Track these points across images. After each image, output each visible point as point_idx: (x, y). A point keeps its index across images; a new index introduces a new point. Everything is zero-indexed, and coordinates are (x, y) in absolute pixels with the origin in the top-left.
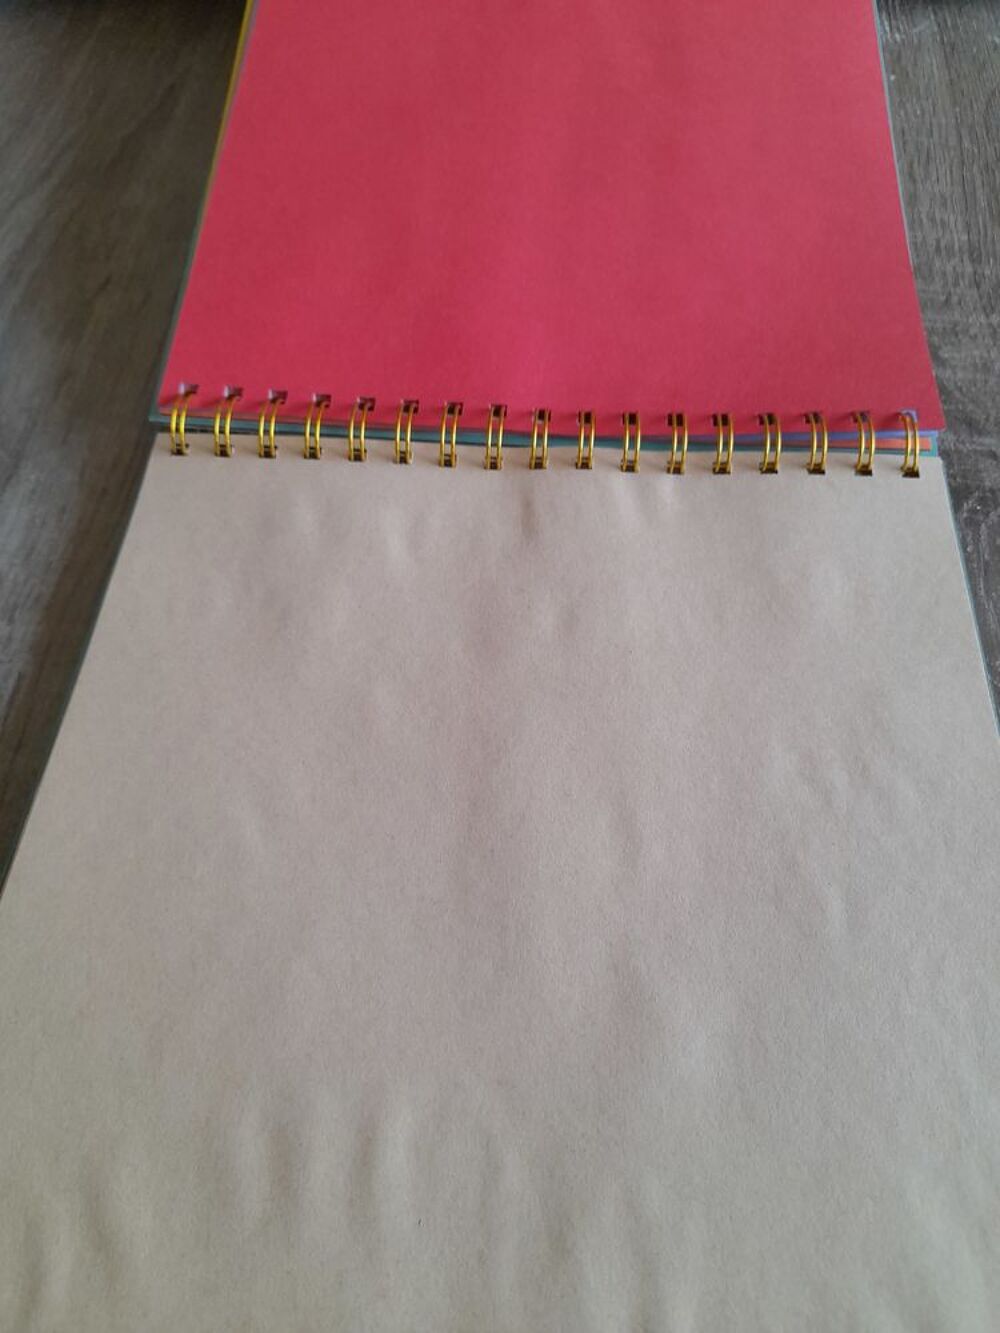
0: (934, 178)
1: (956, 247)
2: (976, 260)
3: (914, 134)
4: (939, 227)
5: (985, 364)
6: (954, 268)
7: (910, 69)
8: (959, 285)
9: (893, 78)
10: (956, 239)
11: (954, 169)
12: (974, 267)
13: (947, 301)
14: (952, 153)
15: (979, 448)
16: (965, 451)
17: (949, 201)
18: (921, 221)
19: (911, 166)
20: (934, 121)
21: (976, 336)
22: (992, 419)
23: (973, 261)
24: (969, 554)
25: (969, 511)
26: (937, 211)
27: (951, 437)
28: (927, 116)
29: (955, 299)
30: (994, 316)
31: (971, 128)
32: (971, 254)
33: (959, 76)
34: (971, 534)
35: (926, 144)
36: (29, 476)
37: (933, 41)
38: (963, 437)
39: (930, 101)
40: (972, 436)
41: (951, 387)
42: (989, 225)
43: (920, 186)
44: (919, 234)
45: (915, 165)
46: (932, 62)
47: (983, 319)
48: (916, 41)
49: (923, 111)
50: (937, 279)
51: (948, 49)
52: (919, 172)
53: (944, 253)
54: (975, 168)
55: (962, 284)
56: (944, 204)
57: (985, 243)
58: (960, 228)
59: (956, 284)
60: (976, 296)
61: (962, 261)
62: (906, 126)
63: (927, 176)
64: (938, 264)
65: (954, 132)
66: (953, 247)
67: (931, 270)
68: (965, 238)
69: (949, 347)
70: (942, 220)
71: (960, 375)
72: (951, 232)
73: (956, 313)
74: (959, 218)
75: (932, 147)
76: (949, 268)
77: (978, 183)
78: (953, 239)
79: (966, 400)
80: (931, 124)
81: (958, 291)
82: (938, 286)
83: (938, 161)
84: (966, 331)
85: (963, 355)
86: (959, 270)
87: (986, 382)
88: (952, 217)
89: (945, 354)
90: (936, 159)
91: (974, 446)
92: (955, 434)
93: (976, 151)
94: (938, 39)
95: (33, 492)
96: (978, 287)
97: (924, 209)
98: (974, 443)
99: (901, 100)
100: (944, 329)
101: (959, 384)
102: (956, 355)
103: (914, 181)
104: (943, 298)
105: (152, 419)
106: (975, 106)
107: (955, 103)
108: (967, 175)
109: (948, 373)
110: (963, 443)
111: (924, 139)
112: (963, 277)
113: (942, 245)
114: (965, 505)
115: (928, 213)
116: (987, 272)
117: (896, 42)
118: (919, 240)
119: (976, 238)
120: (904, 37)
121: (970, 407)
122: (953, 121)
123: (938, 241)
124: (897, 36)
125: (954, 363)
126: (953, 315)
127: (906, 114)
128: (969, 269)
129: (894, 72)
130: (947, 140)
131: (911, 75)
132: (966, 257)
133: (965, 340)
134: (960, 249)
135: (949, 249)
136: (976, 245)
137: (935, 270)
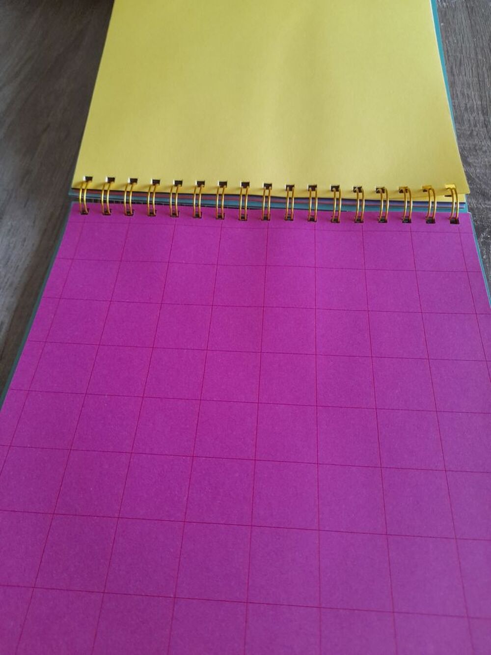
0: (463, 74)
1: (475, 108)
2: (485, 113)
3: (453, 52)
4: (467, 98)
6: (474, 118)
7: (450, 19)
9: (442, 24)
10: (475, 103)
11: (473, 69)
12: (484, 117)
13: (471, 134)
14: (472, 61)
15: (488, 207)
16: (482, 208)
17: (471, 85)
18: (457, 95)
19: (452, 68)
20: (463, 45)
21: (486, 152)
23: (484, 114)
24: (484, 259)
25: (484, 238)
26: (465, 90)
27: (474, 201)
28: (460, 43)
29: (475, 133)
31: (482, 49)
32: (483, 111)
33: (475, 24)
34: (485, 249)
35: (459, 57)
36: (8, 222)
37: (462, 6)
38: (480, 201)
39: (461, 35)
40: (485, 201)
41: (474, 176)
43: (456, 77)
44: (456, 101)
45: (454, 67)
46: (462, 16)
48: (453, 6)
49: (457, 40)
50: (466, 124)
51: (470, 10)
52: (456, 71)
53: (469, 110)
54: (484, 68)
55: (478, 125)
56: (469, 87)
58: (477, 98)
59: (475, 126)
60: (485, 131)
61: (478, 114)
62: (449, 48)
63: (460, 72)
64: (466, 116)
65: (473, 51)
66: (473, 107)
67: (462, 119)
68: (479, 103)
69: (472, 157)
70: (468, 94)
71: (478, 171)
72: (472, 100)
73: (476, 140)
74: (476, 94)
75: (462, 57)
76: (472, 118)
77: (486, 76)
78: (473, 103)
79: (482, 183)
80: (462, 46)
81: (477, 129)
82: (466, 126)
83: (465, 65)
84: (481, 149)
85: (480, 160)
86: (477, 119)
88: (472, 93)
89: (470, 160)
90: (464, 65)
91: (486, 206)
92: (476, 199)
93: (485, 60)
94: (465, 4)
95: (10, 230)
96: (486, 127)
97: (459, 89)
98: (486, 204)
99: (446, 36)
100: (470, 148)
101: (478, 175)
102: (476, 161)
103: (454, 75)
104: (469, 133)
105: (70, 194)
106: (484, 38)
107: (473, 37)
108: (480, 71)
109: (472, 169)
110: (480, 204)
111: (458, 54)
112: (479, 122)
113: (468, 106)
114: (482, 235)
115: (461, 91)
117: (443, 6)
118: (457, 104)
119: (485, 103)
120: (448, 4)
121: (483, 186)
122: (473, 45)
123: (466, 104)
124: (444, 4)
125: (475, 164)
126: (474, 141)
127: (449, 42)
128: (482, 118)
129: (443, 22)
130: (470, 55)
131: (451, 23)
132: (480, 112)
133: (480, 153)
134: (477, 108)
135: (472, 108)
136: (485, 107)
137: (464, 118)
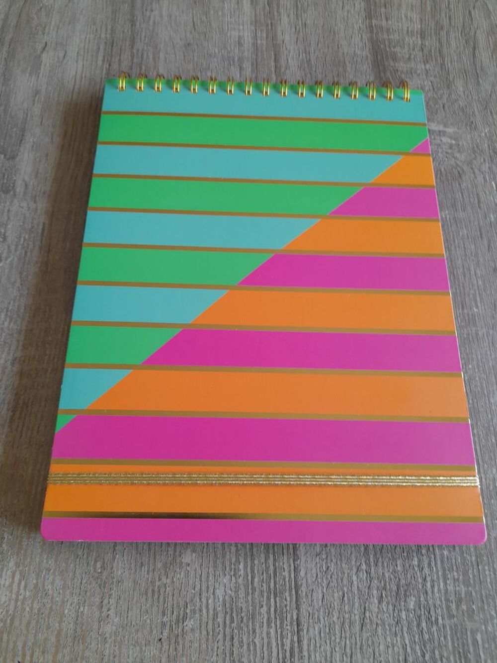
1: (415, 32)
2: (423, 38)
4: (409, 21)
13: (409, 59)
17: (414, 8)
21: (419, 74)
26: (409, 13)
29: (412, 57)
32: (421, 35)
42: (430, 20)
47: (423, 67)
50: (406, 47)
53: (410, 34)
56: (412, 9)
57: (428, 29)
58: (418, 21)
59: (414, 49)
64: (407, 39)
68: (419, 26)
70: (411, 18)
72: (414, 23)
73: (412, 64)
74: (418, 17)
76: (411, 41)
78: (414, 27)
81: (414, 53)
82: (406, 50)
84: (416, 72)
86: (415, 43)
97: (403, 12)
100: (407, 71)
104: (407, 56)
112: (417, 46)
113: (410, 30)
115: (405, 14)
116: (427, 44)
119: (424, 27)
123: (408, 28)
128: (420, 42)
132: (419, 36)
133: (415, 76)
134: (417, 32)
135: (412, 32)
136: (424, 30)
137: (405, 43)
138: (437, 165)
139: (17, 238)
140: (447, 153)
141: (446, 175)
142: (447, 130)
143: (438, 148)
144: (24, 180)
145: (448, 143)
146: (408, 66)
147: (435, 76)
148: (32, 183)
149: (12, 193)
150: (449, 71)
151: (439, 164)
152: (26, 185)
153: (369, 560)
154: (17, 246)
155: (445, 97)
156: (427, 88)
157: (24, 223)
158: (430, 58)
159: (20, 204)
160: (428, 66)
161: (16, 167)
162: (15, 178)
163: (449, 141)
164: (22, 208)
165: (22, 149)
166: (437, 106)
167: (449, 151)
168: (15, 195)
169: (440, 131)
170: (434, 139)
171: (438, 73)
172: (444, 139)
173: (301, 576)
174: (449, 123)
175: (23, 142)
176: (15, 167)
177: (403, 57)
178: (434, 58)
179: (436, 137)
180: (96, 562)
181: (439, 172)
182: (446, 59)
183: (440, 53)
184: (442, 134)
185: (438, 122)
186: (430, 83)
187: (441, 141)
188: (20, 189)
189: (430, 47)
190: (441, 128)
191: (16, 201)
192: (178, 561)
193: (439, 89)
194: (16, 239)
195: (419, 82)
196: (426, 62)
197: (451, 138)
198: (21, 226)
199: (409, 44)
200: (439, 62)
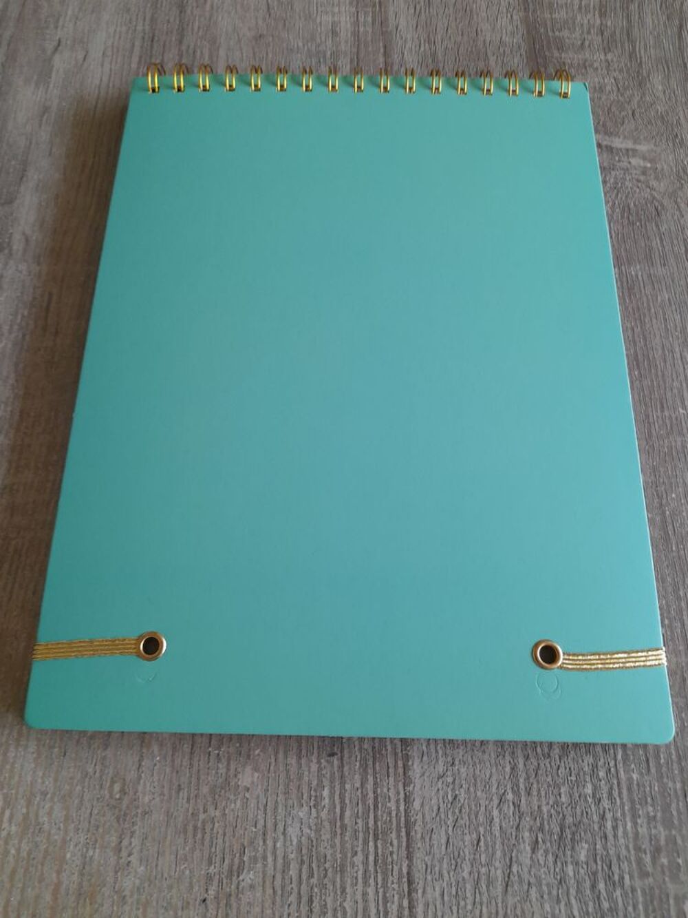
1: (592, 6)
2: (603, 14)
5: (600, 88)
6: (589, 21)
8: (590, 32)
12: (601, 21)
13: (582, 45)
21: (597, 69)
22: (601, 123)
23: (601, 17)
29: (587, 43)
30: (610, 54)
32: (600, 10)
36: (33, 175)
47: (603, 57)
50: (577, 29)
53: (584, 9)
55: (592, 32)
57: (610, 1)
59: (589, 33)
60: (600, 40)
61: (594, 15)
64: (579, 18)
73: (587, 52)
76: (586, 21)
81: (590, 37)
82: (577, 34)
84: (591, 65)
86: (592, 22)
87: (600, 98)
96: (602, 34)
100: (579, 64)
104: (579, 43)
112: (594, 27)
113: (583, 4)
116: (609, 23)
123: (581, 1)
126: (585, 54)
128: (598, 22)
132: (597, 12)
133: (590, 71)
135: (588, 6)
137: (576, 23)
138: (624, 198)
139: (12, 315)
140: (638, 181)
141: (637, 213)
142: (638, 147)
143: (625, 174)
144: (24, 234)
145: (640, 167)
146: (580, 56)
147: (621, 71)
148: (34, 238)
149: (6, 251)
150: (641, 61)
151: (626, 197)
152: (27, 241)
153: (518, 786)
154: (11, 326)
155: (636, 99)
156: (608, 88)
157: (22, 293)
158: (614, 44)
159: (17, 267)
160: (609, 56)
161: (14, 215)
162: (11, 231)
163: (642, 163)
164: (21, 272)
165: (22, 188)
166: (623, 113)
167: (642, 178)
168: (11, 254)
169: (627, 150)
170: (619, 161)
171: (626, 65)
172: (634, 161)
173: (414, 809)
174: (642, 137)
175: (25, 179)
176: (12, 214)
177: (573, 44)
178: (619, 45)
179: (623, 159)
180: (113, 782)
181: (626, 209)
182: (638, 43)
183: (628, 35)
184: (630, 153)
185: (625, 137)
186: (613, 81)
187: (630, 163)
188: (18, 245)
189: (613, 29)
190: (630, 145)
191: (11, 262)
192: (232, 784)
193: (625, 89)
194: (11, 317)
195: (596, 79)
196: (606, 50)
197: (644, 158)
198: (17, 297)
199: (582, 25)
200: (627, 48)
